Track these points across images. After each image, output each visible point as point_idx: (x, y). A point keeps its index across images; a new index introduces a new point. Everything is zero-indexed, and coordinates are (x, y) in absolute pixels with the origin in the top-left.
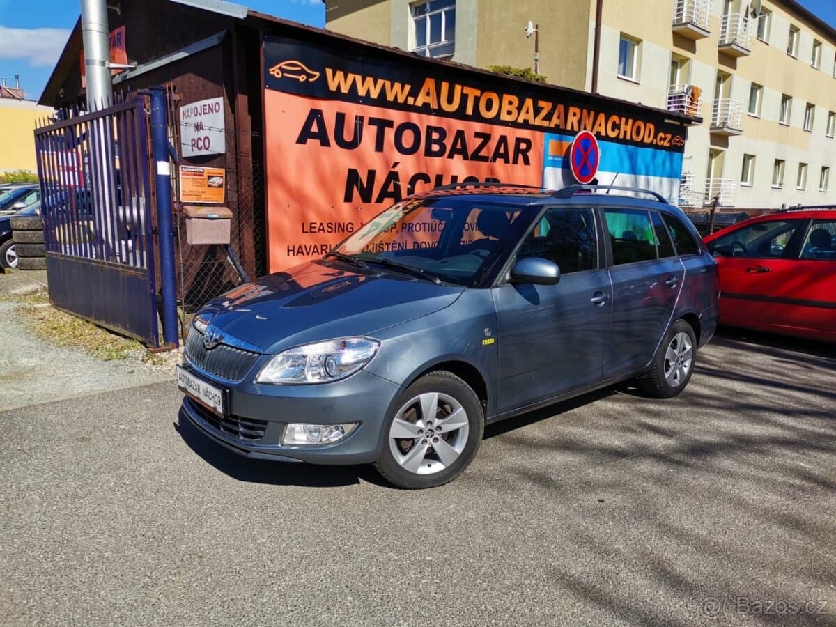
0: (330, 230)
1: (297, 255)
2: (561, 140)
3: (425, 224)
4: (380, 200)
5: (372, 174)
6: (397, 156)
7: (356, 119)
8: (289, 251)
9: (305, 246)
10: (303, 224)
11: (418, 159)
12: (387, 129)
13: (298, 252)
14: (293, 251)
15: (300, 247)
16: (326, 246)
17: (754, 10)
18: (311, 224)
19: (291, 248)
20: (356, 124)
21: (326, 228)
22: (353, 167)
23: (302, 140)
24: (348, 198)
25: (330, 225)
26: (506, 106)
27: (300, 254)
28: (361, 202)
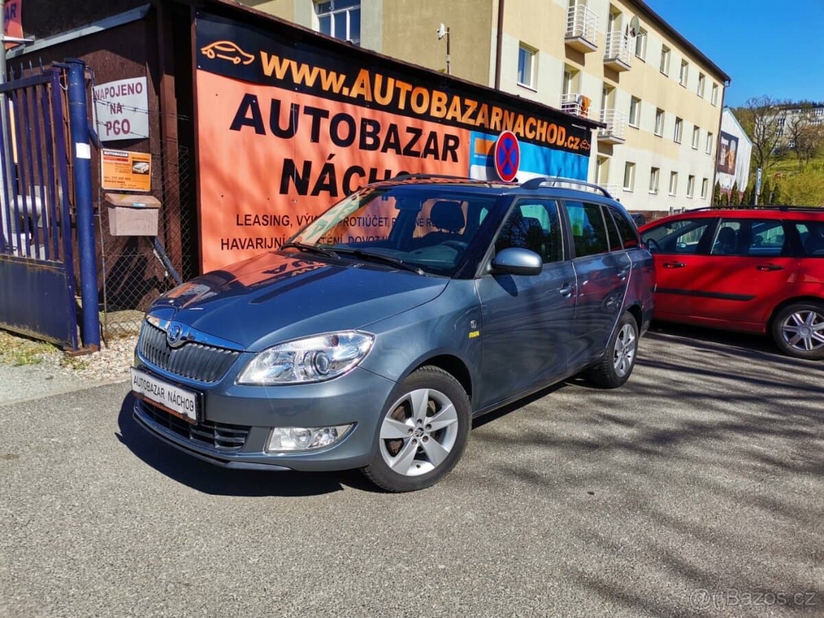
0: (265, 223)
1: (231, 248)
2: (485, 138)
3: (359, 218)
4: (315, 193)
5: (308, 165)
6: (332, 148)
7: (292, 107)
8: (223, 244)
9: (240, 239)
10: (238, 215)
11: (353, 153)
12: (322, 119)
13: (233, 246)
14: (228, 244)
15: (235, 240)
16: (261, 239)
17: (634, 29)
18: (246, 216)
19: (225, 242)
20: (291, 112)
21: (261, 221)
22: (289, 157)
23: (236, 126)
24: (284, 190)
25: (265, 218)
26: (436, 102)
27: (235, 248)
28: (297, 194)
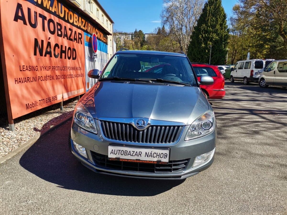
0: (30, 70)
1: (19, 83)
2: (87, 35)
5: (42, 41)
6: (49, 35)
7: (35, 13)
8: (16, 81)
9: (21, 78)
10: (20, 66)
13: (19, 82)
14: (17, 81)
15: (20, 79)
16: (29, 78)
17: (89, 1)
18: (23, 66)
19: (16, 80)
20: (35, 15)
21: (29, 69)
22: (36, 38)
23: (16, 19)
24: (35, 54)
25: (30, 67)
27: (20, 83)
28: (40, 56)
